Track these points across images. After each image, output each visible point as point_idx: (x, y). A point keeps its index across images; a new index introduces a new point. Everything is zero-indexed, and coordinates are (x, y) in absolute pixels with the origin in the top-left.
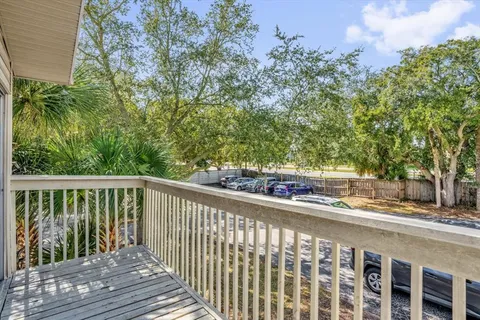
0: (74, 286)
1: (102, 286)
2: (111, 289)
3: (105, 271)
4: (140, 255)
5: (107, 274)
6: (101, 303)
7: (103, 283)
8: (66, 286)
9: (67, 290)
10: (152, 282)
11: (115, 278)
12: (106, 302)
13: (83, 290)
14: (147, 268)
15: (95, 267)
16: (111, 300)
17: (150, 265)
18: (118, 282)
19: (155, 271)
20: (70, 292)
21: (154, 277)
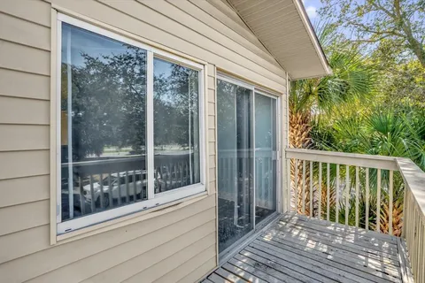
0: (308, 239)
1: (325, 250)
2: (330, 257)
3: (339, 240)
4: (386, 245)
5: (338, 244)
6: (312, 262)
7: (328, 249)
8: (304, 236)
9: (302, 239)
10: (372, 278)
11: (341, 251)
12: (316, 263)
13: (311, 245)
14: (381, 261)
15: (334, 234)
16: (320, 265)
17: (386, 261)
18: (341, 255)
19: (387, 270)
20: (303, 241)
21: (380, 275)
